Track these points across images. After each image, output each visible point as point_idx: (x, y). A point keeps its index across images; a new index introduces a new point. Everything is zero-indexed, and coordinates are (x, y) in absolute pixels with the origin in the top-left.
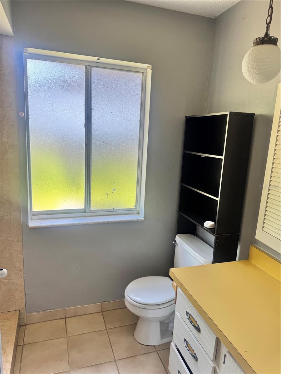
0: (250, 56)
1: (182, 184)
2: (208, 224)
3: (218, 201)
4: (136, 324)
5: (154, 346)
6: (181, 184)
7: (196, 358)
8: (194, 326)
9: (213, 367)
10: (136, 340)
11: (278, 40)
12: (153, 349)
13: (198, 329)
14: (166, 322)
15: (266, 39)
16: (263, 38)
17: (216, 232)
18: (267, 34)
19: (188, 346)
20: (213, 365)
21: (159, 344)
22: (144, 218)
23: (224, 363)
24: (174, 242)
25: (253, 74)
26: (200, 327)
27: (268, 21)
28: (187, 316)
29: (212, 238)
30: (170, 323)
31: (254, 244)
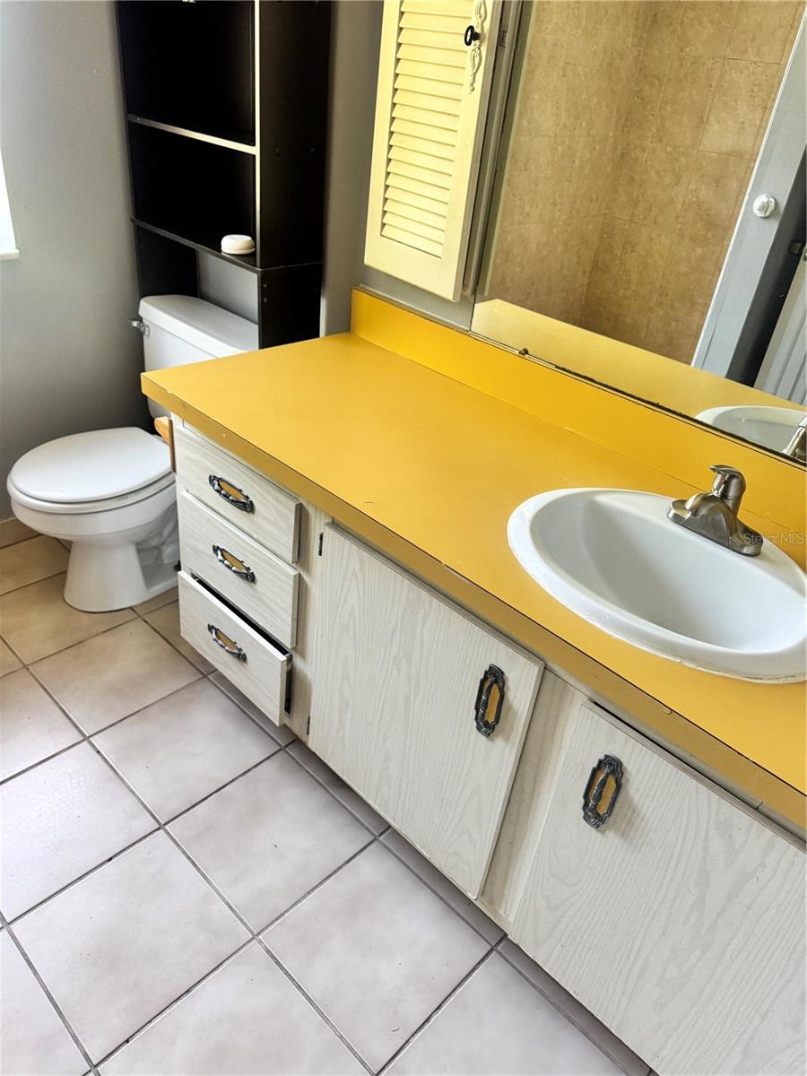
1: (130, 120)
2: (233, 244)
3: (254, 156)
4: (65, 573)
5: (131, 608)
6: (126, 118)
7: (249, 577)
8: (235, 503)
9: (295, 576)
10: (71, 606)
12: (131, 615)
13: (247, 506)
14: (154, 542)
17: (258, 264)
19: (226, 559)
20: (293, 572)
21: (144, 600)
22: (17, 248)
23: (320, 553)
24: (135, 324)
26: (251, 499)
28: (213, 486)
29: (248, 286)
30: (164, 548)
31: (361, 285)
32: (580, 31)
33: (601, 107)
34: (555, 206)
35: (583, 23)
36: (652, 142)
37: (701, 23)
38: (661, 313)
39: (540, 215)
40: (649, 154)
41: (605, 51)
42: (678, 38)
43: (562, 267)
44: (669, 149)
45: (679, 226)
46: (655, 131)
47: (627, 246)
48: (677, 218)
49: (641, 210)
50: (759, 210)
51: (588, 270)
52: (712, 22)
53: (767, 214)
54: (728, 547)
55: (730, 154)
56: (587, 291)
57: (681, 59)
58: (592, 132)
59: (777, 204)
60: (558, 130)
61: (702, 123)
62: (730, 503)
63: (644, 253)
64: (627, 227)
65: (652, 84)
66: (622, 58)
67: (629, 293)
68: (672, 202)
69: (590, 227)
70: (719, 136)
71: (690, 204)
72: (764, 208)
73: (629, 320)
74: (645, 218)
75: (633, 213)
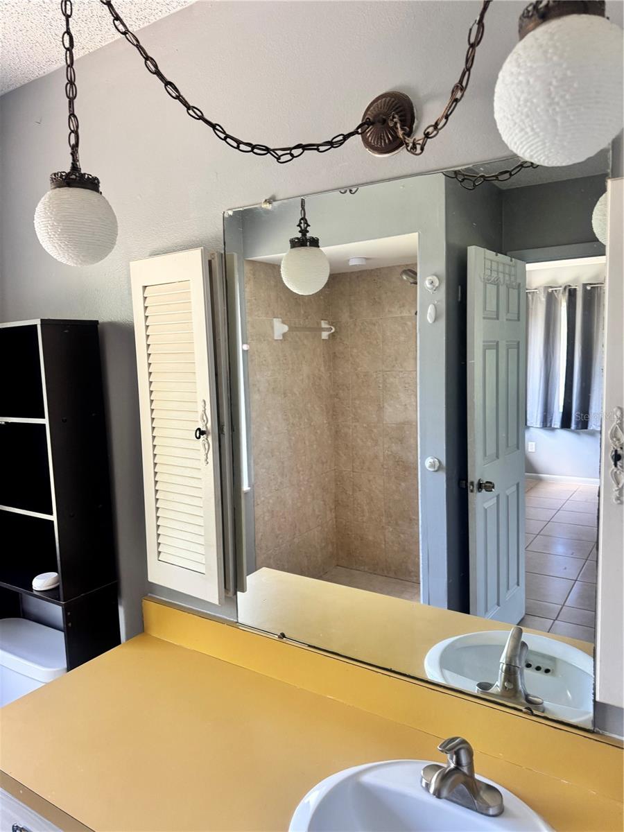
0: (48, 209)
2: (42, 582)
3: (53, 522)
11: (99, 182)
15: (73, 177)
16: (68, 175)
17: (62, 597)
18: (75, 167)
25: (60, 246)
27: (73, 142)
29: (56, 611)
31: (149, 594)
32: (289, 371)
33: (314, 409)
34: (299, 473)
35: (291, 366)
36: (353, 422)
37: (363, 354)
38: (391, 529)
39: (290, 481)
40: (353, 429)
41: (308, 377)
42: (352, 363)
43: (314, 510)
44: (365, 425)
45: (385, 471)
46: (352, 416)
47: (355, 487)
48: (382, 465)
49: (358, 464)
50: (430, 467)
51: (333, 507)
52: (369, 353)
53: (436, 469)
54: (477, 811)
55: (404, 423)
56: (336, 522)
57: (357, 375)
58: (312, 424)
59: (440, 462)
60: (290, 428)
61: (380, 409)
62: (465, 770)
63: (367, 491)
64: (352, 476)
65: (344, 390)
66: (320, 379)
67: (365, 519)
68: (376, 457)
69: (327, 479)
70: (392, 414)
71: (388, 456)
72: (433, 465)
73: (371, 538)
74: (362, 469)
75: (353, 466)
